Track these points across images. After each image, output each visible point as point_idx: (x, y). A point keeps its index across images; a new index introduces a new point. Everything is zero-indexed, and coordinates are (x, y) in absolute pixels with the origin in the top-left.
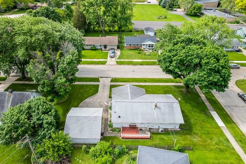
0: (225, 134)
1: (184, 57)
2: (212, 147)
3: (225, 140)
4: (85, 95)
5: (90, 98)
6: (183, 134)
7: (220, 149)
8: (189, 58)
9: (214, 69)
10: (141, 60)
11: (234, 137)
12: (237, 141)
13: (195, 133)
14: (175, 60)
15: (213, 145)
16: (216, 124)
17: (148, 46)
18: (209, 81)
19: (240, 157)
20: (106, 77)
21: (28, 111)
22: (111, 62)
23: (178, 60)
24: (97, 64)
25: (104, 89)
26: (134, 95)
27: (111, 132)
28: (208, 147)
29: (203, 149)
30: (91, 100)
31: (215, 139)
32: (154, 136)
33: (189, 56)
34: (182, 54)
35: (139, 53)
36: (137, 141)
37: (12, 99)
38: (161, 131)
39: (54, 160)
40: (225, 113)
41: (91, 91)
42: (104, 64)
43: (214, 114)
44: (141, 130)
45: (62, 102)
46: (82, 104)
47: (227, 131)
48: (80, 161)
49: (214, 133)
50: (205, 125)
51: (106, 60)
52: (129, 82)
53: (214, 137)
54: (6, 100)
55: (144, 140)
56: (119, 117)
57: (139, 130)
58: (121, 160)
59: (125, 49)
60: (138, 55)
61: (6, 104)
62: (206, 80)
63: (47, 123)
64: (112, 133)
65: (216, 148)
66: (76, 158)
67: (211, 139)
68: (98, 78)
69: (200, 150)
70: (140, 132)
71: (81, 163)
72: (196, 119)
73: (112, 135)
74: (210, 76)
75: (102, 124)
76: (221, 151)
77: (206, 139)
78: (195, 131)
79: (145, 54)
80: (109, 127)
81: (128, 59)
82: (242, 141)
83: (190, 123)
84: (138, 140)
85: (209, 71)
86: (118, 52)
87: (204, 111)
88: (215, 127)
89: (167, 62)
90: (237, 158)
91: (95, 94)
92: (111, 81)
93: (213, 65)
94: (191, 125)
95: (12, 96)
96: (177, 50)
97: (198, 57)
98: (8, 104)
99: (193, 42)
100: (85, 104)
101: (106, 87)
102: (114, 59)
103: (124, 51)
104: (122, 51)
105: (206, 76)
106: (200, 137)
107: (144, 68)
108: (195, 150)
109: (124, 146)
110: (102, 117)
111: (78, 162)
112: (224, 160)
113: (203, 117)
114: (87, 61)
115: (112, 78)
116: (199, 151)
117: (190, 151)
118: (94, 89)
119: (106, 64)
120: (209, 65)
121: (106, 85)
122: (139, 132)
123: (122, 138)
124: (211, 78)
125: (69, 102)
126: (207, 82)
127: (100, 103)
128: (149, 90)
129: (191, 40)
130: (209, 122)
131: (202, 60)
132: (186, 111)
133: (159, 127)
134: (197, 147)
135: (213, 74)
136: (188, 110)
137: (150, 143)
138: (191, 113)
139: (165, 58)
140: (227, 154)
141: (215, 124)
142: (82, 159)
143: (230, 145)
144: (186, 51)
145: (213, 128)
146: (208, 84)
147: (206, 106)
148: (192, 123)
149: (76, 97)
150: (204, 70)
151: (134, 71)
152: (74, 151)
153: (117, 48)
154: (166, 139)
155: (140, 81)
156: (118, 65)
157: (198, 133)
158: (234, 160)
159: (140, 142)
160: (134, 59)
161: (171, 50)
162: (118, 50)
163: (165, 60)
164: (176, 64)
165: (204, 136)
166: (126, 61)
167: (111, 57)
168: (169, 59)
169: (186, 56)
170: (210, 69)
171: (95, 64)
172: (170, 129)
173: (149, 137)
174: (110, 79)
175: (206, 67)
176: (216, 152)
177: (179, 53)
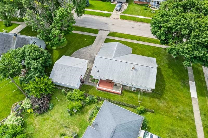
0: (193, 106)
1: (173, 26)
2: (174, 114)
3: (189, 111)
4: (81, 45)
5: (84, 49)
6: (153, 97)
7: (180, 117)
8: (179, 27)
9: (203, 44)
10: (144, 17)
11: (200, 110)
12: (201, 114)
13: (164, 99)
14: (164, 27)
15: (176, 113)
16: (189, 93)
17: (156, 3)
18: (193, 54)
19: (195, 128)
20: (105, 30)
21: (23, 55)
22: (115, 15)
23: (166, 27)
24: (102, 16)
25: (99, 41)
26: (119, 53)
27: (91, 81)
28: (170, 113)
29: (164, 113)
30: (85, 50)
31: (181, 108)
32: (125, 93)
33: (179, 25)
34: (172, 22)
35: (145, 10)
36: (109, 94)
37: (17, 42)
38: (133, 90)
39: (37, 97)
40: (204, 85)
41: (88, 42)
42: (108, 17)
43: (192, 84)
44: (116, 85)
45: (61, 49)
46: (76, 52)
47: (196, 103)
48: (59, 101)
49: (182, 103)
50: (177, 93)
51: (111, 13)
52: (125, 38)
53: (180, 106)
54: (12, 42)
55: (115, 94)
56: (98, 71)
57: (114, 85)
58: (90, 107)
59: (133, 3)
60: (144, 11)
61: (12, 45)
62: (190, 53)
63: (34, 68)
64: (91, 83)
65: (177, 116)
66: (56, 97)
67: (177, 107)
68: (98, 30)
69: (161, 114)
70: (115, 87)
71: (59, 102)
72: (171, 86)
73: (90, 85)
74: (196, 49)
75: (86, 73)
76: (181, 119)
77: (172, 105)
78: (165, 96)
79: (150, 11)
80: (91, 77)
81: (132, 14)
82: (206, 115)
83: (164, 88)
84: (111, 93)
85: (196, 45)
86: (125, 6)
87: (184, 80)
88: (187, 97)
89: (156, 26)
90: (191, 129)
91: (90, 45)
92: (108, 35)
93: (203, 39)
94: (163, 90)
95: (16, 39)
96: (170, 16)
97: (188, 27)
98: (13, 45)
99: (196, 7)
100: (79, 53)
101: (101, 40)
102: (119, 13)
103: (131, 6)
104: (129, 5)
105: (191, 49)
106: (167, 103)
107: (144, 26)
108: (157, 113)
109: (95, 97)
110: (88, 68)
111: (57, 100)
112: (178, 128)
113: (180, 84)
114: (94, 12)
115: (111, 32)
116: (159, 115)
117: (151, 113)
118: (90, 40)
119: (110, 17)
120: (198, 38)
121: (103, 38)
122: (113, 86)
123: (97, 89)
124: (196, 52)
125: (66, 49)
126: (190, 55)
127: (90, 54)
128: (139, 49)
129: (194, 4)
130: (183, 91)
131: (193, 31)
132: (166, 76)
133: (133, 86)
134: (159, 111)
135: (200, 48)
136: (168, 75)
137: (119, 98)
138: (169, 79)
139: (156, 22)
140: (185, 124)
141: (187, 94)
142: (61, 99)
143: (192, 116)
144: (178, 18)
145: (184, 98)
146: (191, 57)
147: (187, 75)
148: (166, 88)
149: (74, 45)
150: (191, 43)
151: (133, 27)
152: (57, 91)
153: (126, 2)
154: (135, 98)
155: (135, 39)
156: (120, 20)
157: (167, 99)
158: (188, 130)
159: (111, 96)
160: (138, 15)
161: (164, 15)
162: (126, 3)
163: (155, 24)
164: (163, 31)
165: (171, 103)
166: (130, 16)
167: (116, 10)
168: (159, 24)
169: (177, 24)
170: (198, 43)
171: (101, 16)
172: (143, 89)
173: (120, 93)
174: (108, 33)
175: (194, 40)
176: (175, 119)
177: (170, 19)
